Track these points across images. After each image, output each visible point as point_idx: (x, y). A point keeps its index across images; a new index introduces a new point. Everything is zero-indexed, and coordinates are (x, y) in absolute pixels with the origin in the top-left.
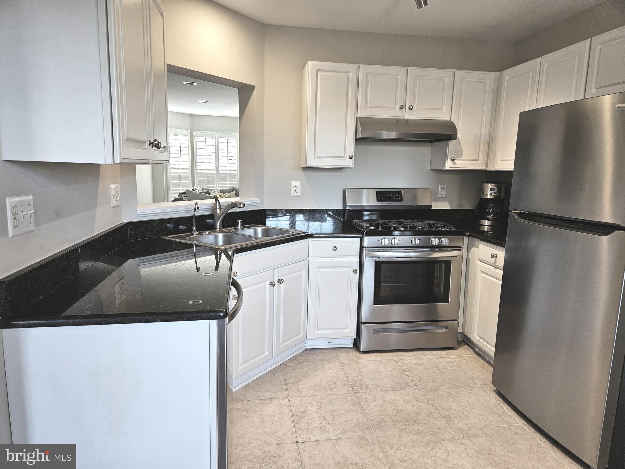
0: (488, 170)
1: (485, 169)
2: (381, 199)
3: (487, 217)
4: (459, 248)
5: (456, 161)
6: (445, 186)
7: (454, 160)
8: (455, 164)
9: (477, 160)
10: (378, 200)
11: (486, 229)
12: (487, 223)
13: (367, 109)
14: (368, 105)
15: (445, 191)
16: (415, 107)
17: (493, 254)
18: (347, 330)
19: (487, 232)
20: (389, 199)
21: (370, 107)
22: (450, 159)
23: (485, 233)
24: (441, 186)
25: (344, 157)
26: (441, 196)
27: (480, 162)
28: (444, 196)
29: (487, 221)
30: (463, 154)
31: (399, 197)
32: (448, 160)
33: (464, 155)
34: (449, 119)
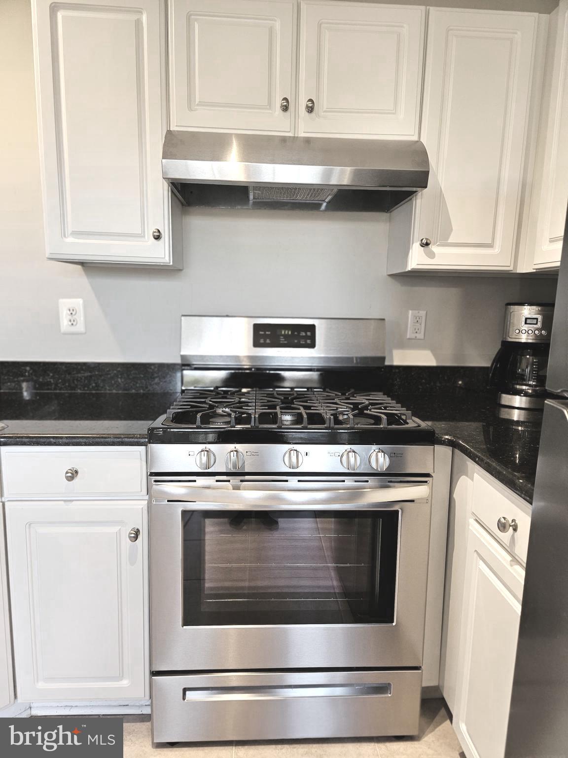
0: (519, 271)
1: (511, 268)
2: (265, 340)
3: (518, 387)
4: (422, 477)
5: (433, 248)
6: (423, 313)
7: (427, 244)
8: (432, 255)
9: (490, 246)
10: (257, 344)
11: (516, 415)
12: (518, 401)
13: (196, 110)
14: (197, 101)
15: (423, 325)
16: (322, 105)
17: (504, 518)
18: (125, 683)
19: (518, 423)
20: (282, 340)
21: (201, 104)
22: (419, 242)
23: (513, 425)
24: (412, 314)
25: (141, 236)
26: (413, 336)
27: (496, 250)
28: (420, 336)
29: (517, 398)
30: (452, 229)
31: (306, 337)
32: (414, 245)
33: (453, 232)
34: (415, 138)
